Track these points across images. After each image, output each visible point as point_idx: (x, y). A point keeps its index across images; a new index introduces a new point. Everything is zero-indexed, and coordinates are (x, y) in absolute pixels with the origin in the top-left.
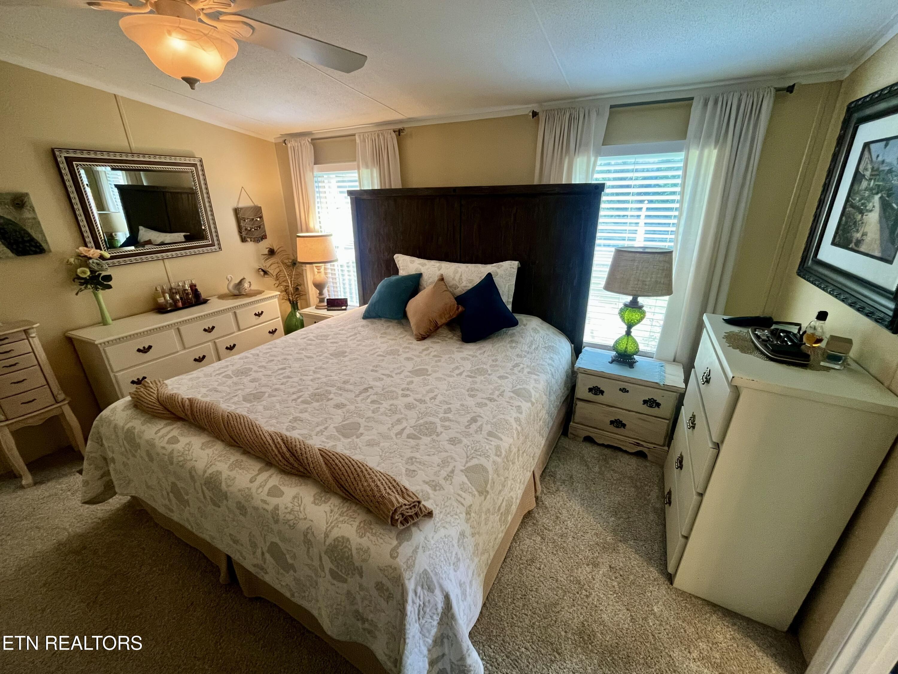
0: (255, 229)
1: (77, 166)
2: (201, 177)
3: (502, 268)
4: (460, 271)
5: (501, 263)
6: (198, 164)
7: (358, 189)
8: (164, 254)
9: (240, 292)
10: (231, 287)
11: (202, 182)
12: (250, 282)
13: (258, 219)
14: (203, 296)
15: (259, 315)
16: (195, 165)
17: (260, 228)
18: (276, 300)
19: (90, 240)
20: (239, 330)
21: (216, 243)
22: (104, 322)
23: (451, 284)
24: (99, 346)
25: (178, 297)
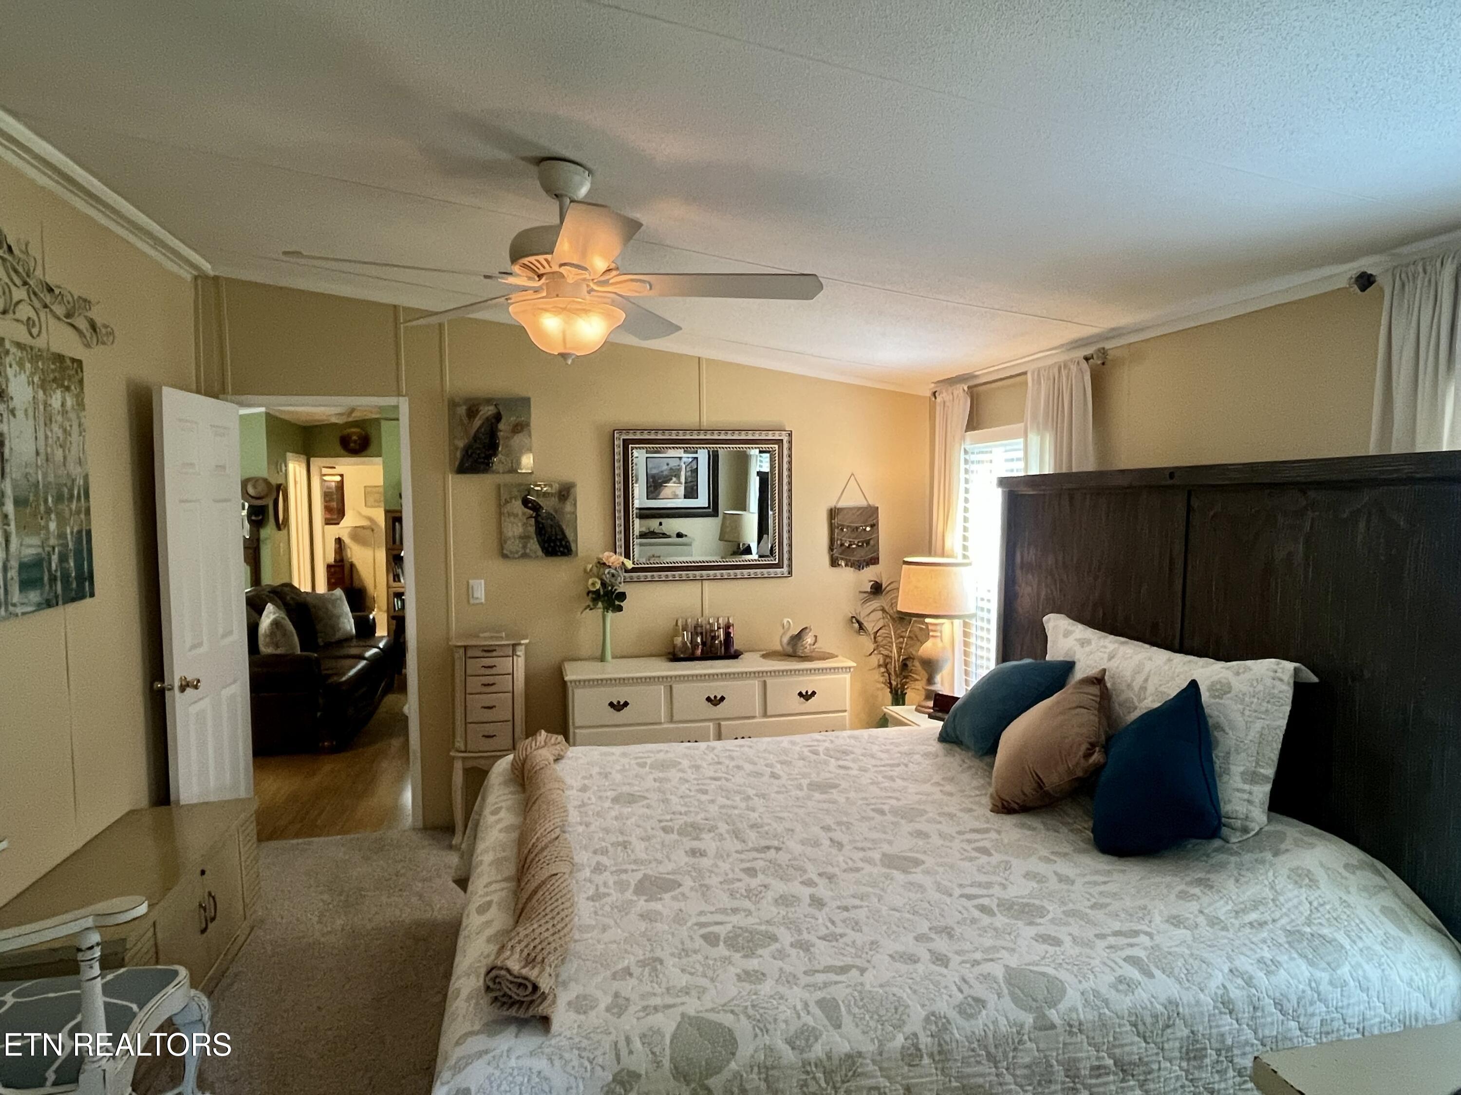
0: (857, 545)
1: (633, 449)
2: (786, 459)
3: (1247, 676)
4: (1147, 669)
5: (1249, 663)
6: (785, 439)
7: (1022, 474)
8: (704, 573)
9: (795, 651)
10: (786, 640)
11: (785, 466)
12: (816, 637)
13: (868, 529)
14: (737, 645)
15: (806, 696)
16: (779, 442)
17: (868, 544)
18: (848, 676)
19: (620, 543)
20: (765, 714)
21: (786, 562)
22: (602, 659)
23: (1123, 697)
24: (569, 684)
25: (699, 640)
